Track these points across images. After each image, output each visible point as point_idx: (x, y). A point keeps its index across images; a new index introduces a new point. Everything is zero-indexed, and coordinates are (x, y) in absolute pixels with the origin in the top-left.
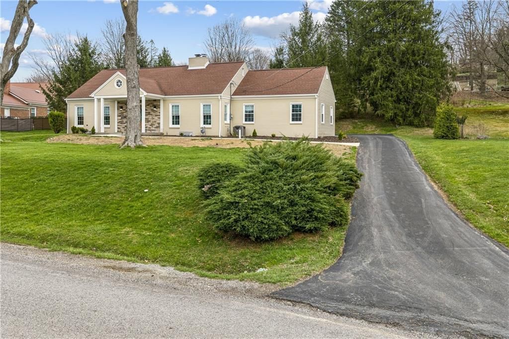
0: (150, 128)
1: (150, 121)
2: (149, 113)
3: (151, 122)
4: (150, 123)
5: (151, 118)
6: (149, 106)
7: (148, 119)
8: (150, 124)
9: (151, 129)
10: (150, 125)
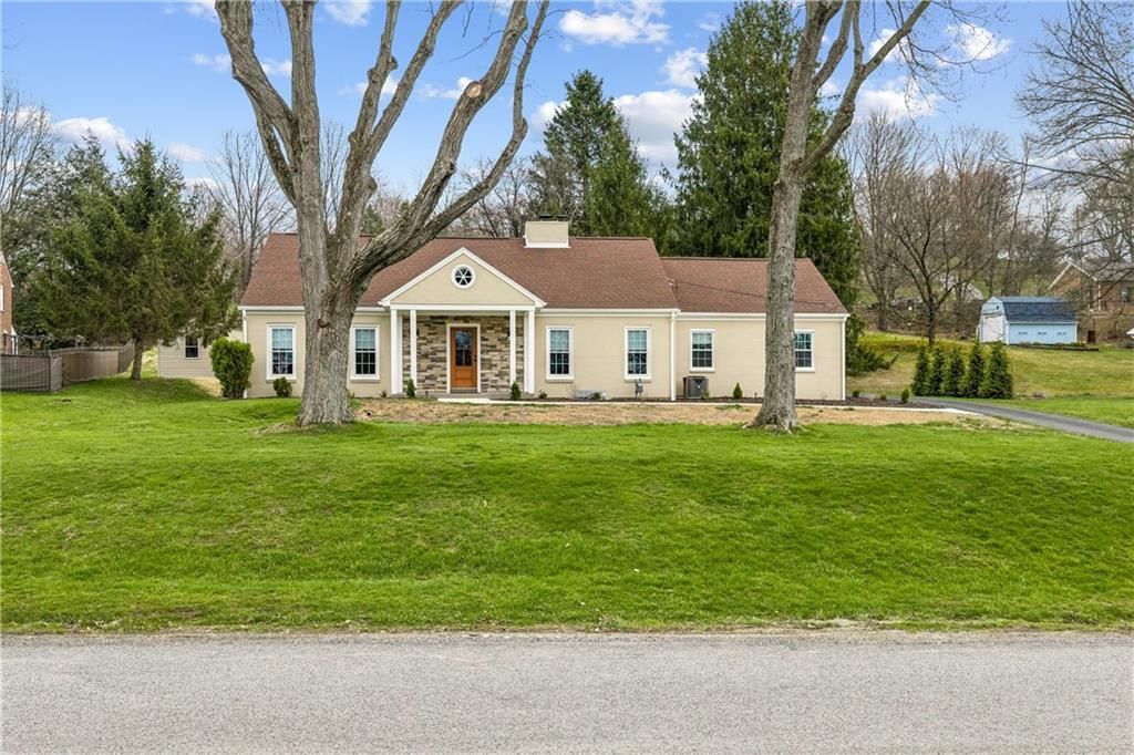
0: (495, 381)
1: (495, 366)
2: (494, 346)
3: (499, 368)
4: (495, 371)
5: (498, 358)
6: (493, 331)
7: (490, 360)
8: (497, 372)
9: (499, 383)
10: (496, 376)
